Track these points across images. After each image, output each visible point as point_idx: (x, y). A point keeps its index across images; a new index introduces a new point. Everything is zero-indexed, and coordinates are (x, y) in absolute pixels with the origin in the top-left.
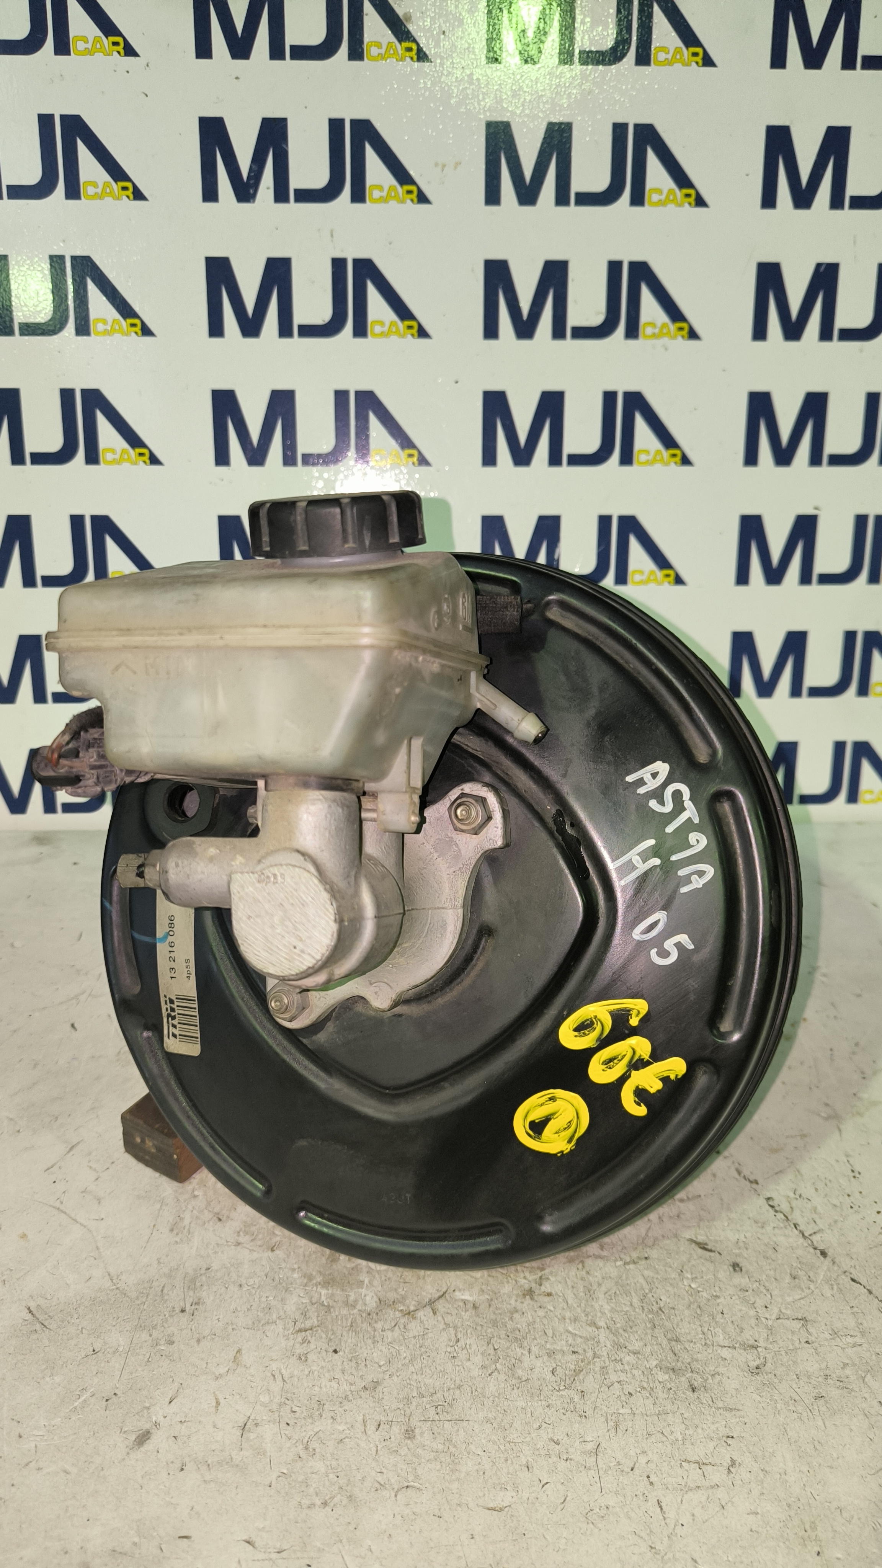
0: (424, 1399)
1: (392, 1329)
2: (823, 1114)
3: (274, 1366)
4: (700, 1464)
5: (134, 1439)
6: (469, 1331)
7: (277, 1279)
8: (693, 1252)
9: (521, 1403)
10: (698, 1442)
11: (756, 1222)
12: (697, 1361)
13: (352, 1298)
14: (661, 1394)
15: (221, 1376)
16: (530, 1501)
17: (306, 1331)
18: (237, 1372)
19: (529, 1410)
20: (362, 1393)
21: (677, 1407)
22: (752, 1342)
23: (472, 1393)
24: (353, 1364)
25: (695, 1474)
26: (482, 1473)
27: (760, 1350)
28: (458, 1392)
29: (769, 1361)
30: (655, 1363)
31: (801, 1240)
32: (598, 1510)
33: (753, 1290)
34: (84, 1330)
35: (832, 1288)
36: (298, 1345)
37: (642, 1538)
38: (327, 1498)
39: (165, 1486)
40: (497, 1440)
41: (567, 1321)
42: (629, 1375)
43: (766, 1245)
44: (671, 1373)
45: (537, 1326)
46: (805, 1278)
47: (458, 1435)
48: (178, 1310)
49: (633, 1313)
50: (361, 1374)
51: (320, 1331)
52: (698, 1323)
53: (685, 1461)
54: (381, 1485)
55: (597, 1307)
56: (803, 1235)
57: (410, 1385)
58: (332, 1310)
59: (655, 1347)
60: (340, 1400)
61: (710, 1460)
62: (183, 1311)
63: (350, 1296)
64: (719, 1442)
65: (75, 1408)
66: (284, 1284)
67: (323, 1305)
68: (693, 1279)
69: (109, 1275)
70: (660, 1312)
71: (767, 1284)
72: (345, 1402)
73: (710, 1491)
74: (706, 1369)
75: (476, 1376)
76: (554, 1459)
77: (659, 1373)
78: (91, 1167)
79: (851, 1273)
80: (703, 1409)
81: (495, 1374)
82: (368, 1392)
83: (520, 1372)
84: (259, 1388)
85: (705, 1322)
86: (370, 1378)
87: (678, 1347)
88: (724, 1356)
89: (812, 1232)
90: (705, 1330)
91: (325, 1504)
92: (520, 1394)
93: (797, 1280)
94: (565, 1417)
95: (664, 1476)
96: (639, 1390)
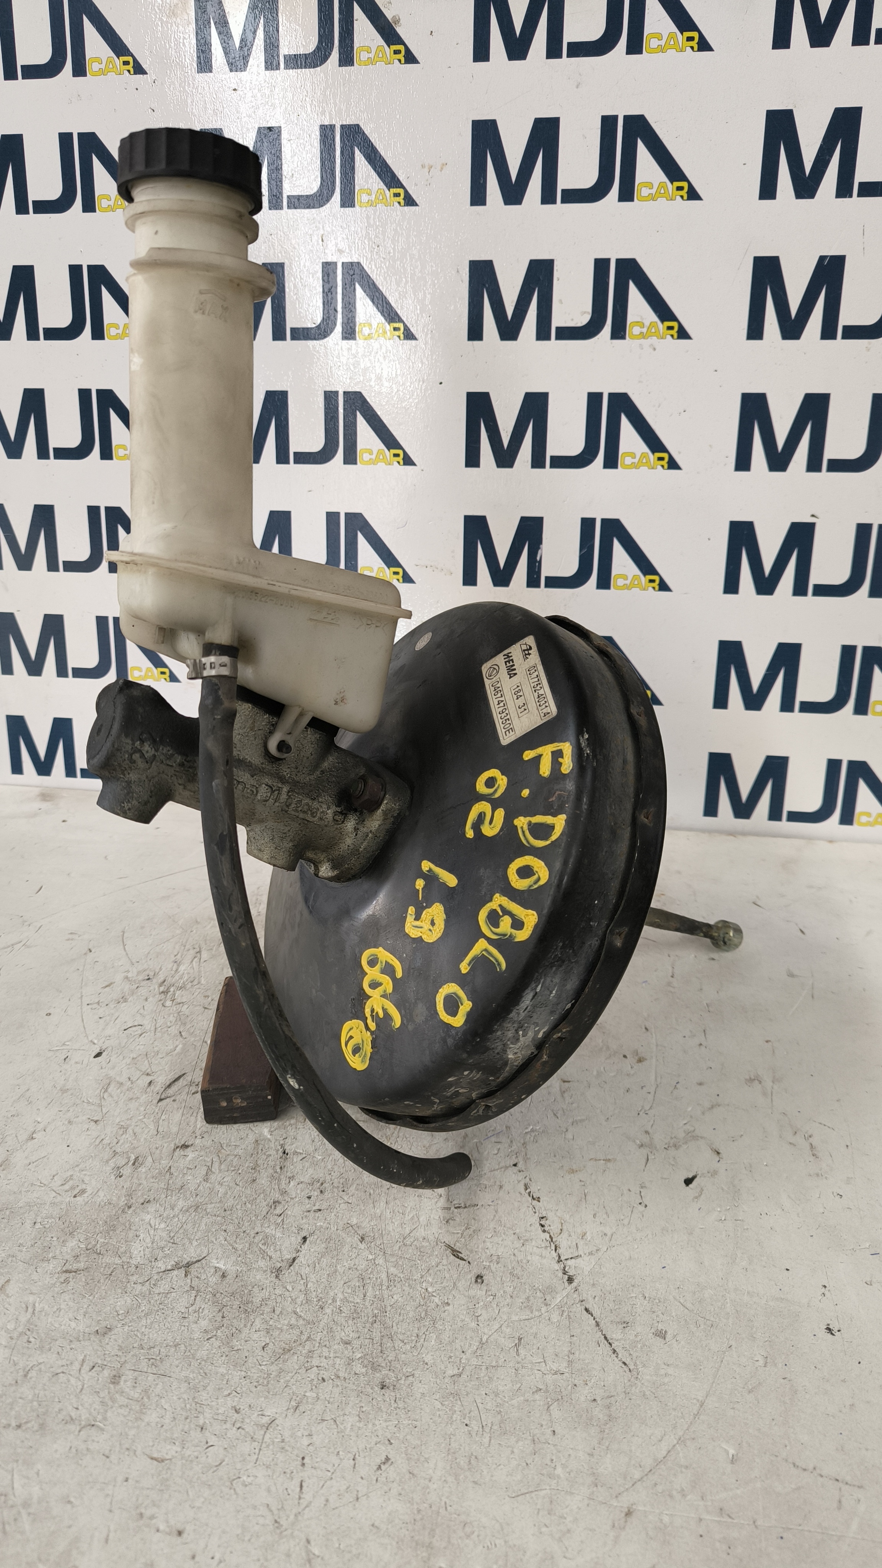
1: (143, 1284)
2: (638, 1142)
3: (31, 1299)
6: (208, 1297)
8: (444, 1257)
9: (223, 1370)
10: (364, 1435)
11: (519, 1238)
12: (399, 1360)
14: (351, 1385)
16: (190, 1458)
17: (71, 1272)
19: (227, 1377)
21: (360, 1399)
23: (185, 1353)
26: (160, 1426)
28: (173, 1349)
30: (359, 1355)
31: (555, 1263)
33: (484, 1303)
35: (562, 1315)
36: (58, 1284)
37: (272, 1511)
38: (22, 1422)
40: (187, 1400)
41: (299, 1302)
42: (331, 1362)
43: (518, 1262)
44: (369, 1368)
45: (269, 1302)
46: (541, 1300)
47: (156, 1388)
50: (99, 1318)
51: (82, 1275)
52: (417, 1325)
54: (72, 1419)
56: (559, 1258)
57: (137, 1336)
59: (367, 1341)
60: (72, 1338)
68: (432, 1283)
71: (500, 1300)
72: (75, 1341)
74: (404, 1369)
75: (196, 1338)
76: (228, 1425)
77: (359, 1365)
79: (588, 1303)
80: (382, 1406)
81: (213, 1340)
82: (98, 1336)
83: (234, 1342)
85: (424, 1326)
86: (104, 1324)
87: (387, 1345)
89: (570, 1256)
90: (421, 1333)
91: (19, 1426)
92: (226, 1362)
94: (255, 1389)
95: (318, 1460)
96: (333, 1377)
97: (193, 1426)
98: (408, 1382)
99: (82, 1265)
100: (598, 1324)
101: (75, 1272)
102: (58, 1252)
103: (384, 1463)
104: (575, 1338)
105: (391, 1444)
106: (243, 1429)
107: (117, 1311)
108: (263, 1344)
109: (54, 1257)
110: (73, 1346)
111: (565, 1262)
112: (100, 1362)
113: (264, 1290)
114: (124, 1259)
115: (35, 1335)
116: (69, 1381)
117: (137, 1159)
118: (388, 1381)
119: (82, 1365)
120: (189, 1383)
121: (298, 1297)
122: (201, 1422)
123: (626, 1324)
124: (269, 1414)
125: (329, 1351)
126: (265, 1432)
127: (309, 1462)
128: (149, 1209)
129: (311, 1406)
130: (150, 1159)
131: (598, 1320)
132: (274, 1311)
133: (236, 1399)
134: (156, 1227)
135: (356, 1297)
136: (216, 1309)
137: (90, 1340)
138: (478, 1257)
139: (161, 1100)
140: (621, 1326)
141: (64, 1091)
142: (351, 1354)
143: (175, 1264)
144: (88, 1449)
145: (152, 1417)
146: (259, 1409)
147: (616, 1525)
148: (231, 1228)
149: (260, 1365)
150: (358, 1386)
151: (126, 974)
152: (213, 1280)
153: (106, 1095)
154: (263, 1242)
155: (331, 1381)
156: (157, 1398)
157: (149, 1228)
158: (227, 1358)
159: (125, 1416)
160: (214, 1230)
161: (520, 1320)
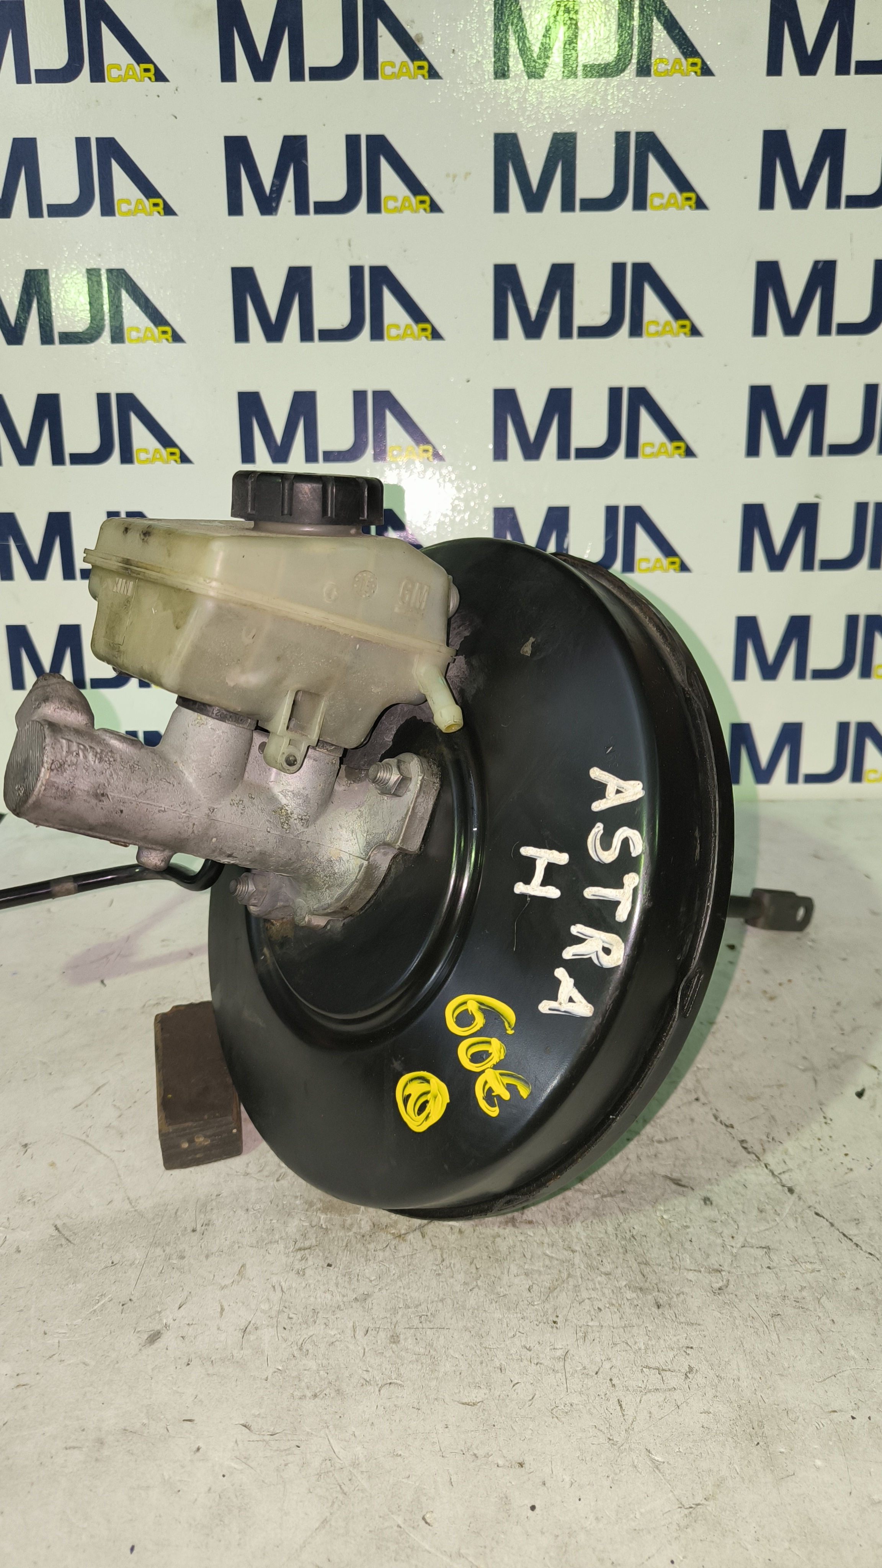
0: (410, 1310)
1: (384, 1250)
2: (800, 1067)
3: (274, 1279)
4: (660, 1370)
5: (146, 1338)
6: (454, 1252)
7: (280, 1204)
8: (667, 1187)
9: (498, 1315)
10: (660, 1351)
11: (729, 1162)
12: (664, 1281)
13: (349, 1222)
14: (628, 1310)
15: (225, 1287)
16: (501, 1397)
17: (304, 1249)
18: (240, 1283)
19: (505, 1321)
20: (354, 1304)
21: (642, 1320)
22: (716, 1266)
23: (454, 1305)
24: (347, 1278)
25: (654, 1379)
26: (458, 1373)
27: (723, 1273)
28: (440, 1304)
29: (732, 1283)
30: (624, 1283)
31: (771, 1178)
32: (563, 1407)
33: (721, 1221)
34: (104, 1246)
35: (797, 1221)
36: (297, 1262)
37: (601, 1431)
38: (317, 1391)
39: (173, 1378)
40: (474, 1346)
41: (546, 1245)
42: (600, 1293)
43: (736, 1182)
44: (639, 1292)
45: (516, 1249)
46: (772, 1212)
47: (438, 1341)
48: (189, 1230)
49: (607, 1240)
50: (353, 1287)
51: (317, 1250)
52: (667, 1249)
53: (647, 1367)
54: (366, 1381)
55: (574, 1234)
56: (773, 1174)
57: (398, 1297)
58: (329, 1232)
59: (626, 1270)
60: (334, 1309)
61: (669, 1367)
62: (194, 1231)
63: (346, 1220)
64: (678, 1352)
65: (95, 1311)
66: (287, 1210)
67: (322, 1228)
68: (665, 1211)
69: (128, 1199)
70: (632, 1239)
71: (735, 1216)
72: (337, 1311)
73: (668, 1393)
74: (672, 1289)
75: (458, 1291)
76: (526, 1362)
77: (628, 1292)
78: (115, 1106)
79: (815, 1208)
80: (666, 1324)
81: (476, 1290)
82: (359, 1303)
83: (498, 1289)
84: (260, 1298)
85: (674, 1248)
86: (361, 1291)
87: (647, 1270)
88: (689, 1278)
89: (782, 1171)
90: (674, 1255)
91: (315, 1396)
92: (498, 1307)
93: (764, 1214)
94: (538, 1327)
95: (626, 1379)
96: (607, 1306)
97: (491, 1369)
98: (680, 1299)
99: (314, 1243)
100: (832, 1225)
101: (310, 1248)
103: (690, 1372)
104: (817, 1240)
105: (689, 1354)
106: (541, 1364)
107: (368, 1278)
108: (528, 1287)
110: (338, 1316)
111: (779, 1176)
112: (371, 1326)
113: (507, 1239)
114: (354, 1230)
115: (293, 1311)
116: (348, 1348)
118: (661, 1301)
119: (354, 1331)
120: (470, 1332)
121: (543, 1241)
122: (498, 1364)
123: (857, 1222)
124: (561, 1347)
125: (595, 1284)
126: (564, 1363)
127: (618, 1382)
129: (598, 1334)
131: (830, 1221)
132: (525, 1256)
133: (522, 1339)
136: (467, 1262)
137: (352, 1307)
138: (697, 1182)
140: (854, 1223)
142: (616, 1283)
144: (395, 1406)
145: (446, 1366)
146: (549, 1344)
149: (533, 1305)
150: (635, 1309)
156: (444, 1349)
158: (498, 1303)
159: (419, 1371)
161: (761, 1231)
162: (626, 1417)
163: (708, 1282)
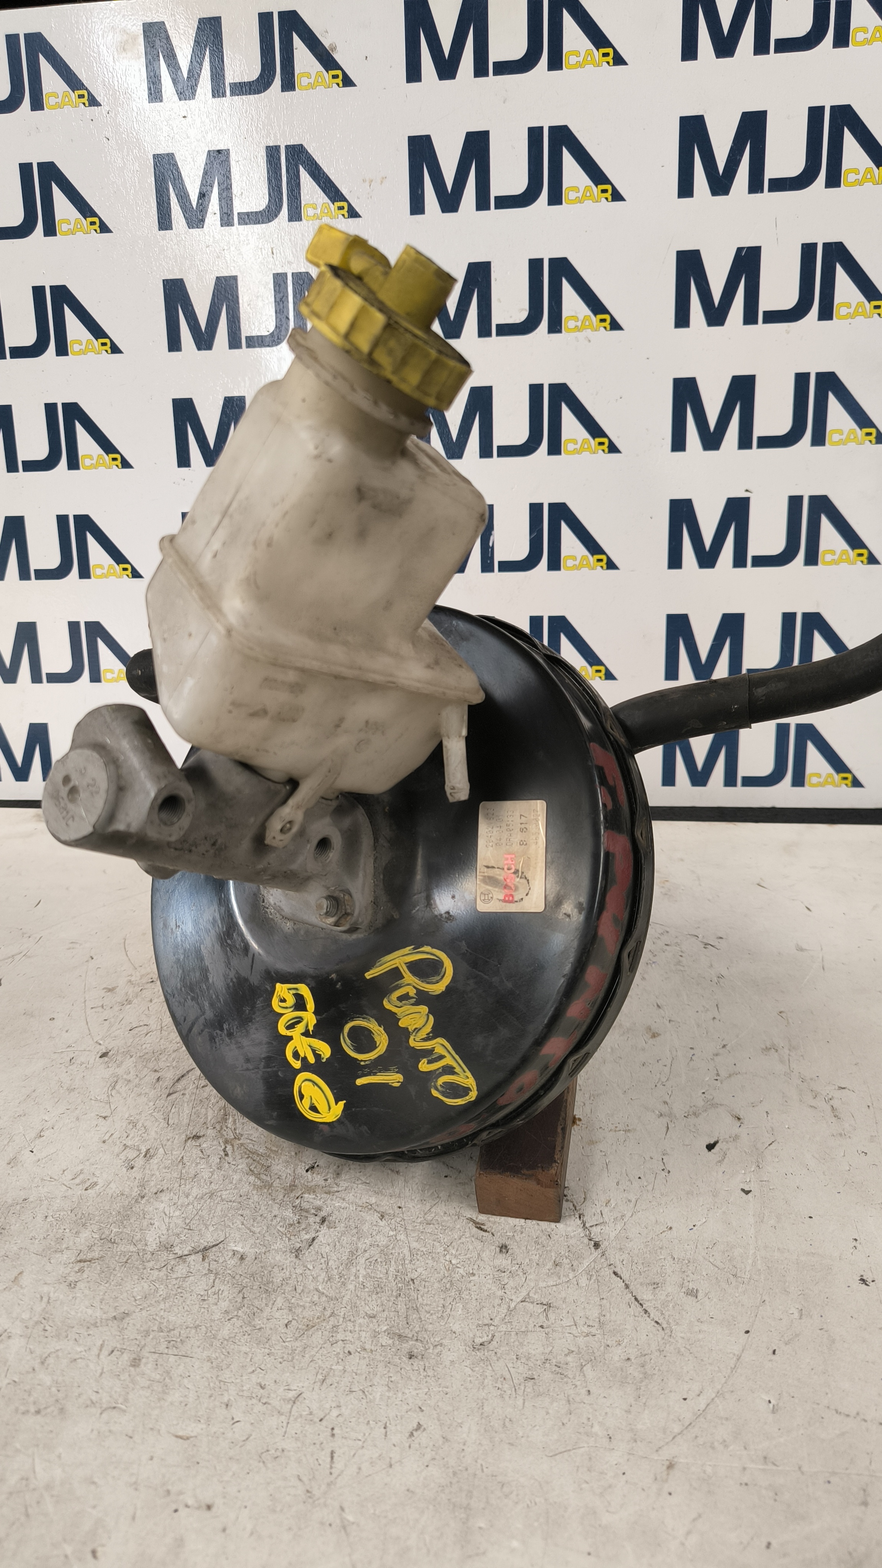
97: (217, 1404)
98: (436, 1351)
99: (97, 1256)
100: (627, 1286)
101: (90, 1261)
102: (71, 1243)
103: (416, 1430)
104: (604, 1301)
105: (422, 1411)
106: (269, 1404)
107: (134, 1297)
108: (286, 1321)
109: (67, 1248)
110: (91, 1332)
111: (590, 1229)
112: (119, 1346)
113: (285, 1271)
114: (140, 1246)
115: (50, 1323)
116: (87, 1366)
117: (148, 1151)
118: (416, 1351)
119: (101, 1350)
120: (212, 1363)
121: (320, 1275)
122: (226, 1400)
123: (656, 1285)
124: (295, 1388)
125: (354, 1326)
126: (292, 1406)
127: (339, 1432)
128: (163, 1198)
129: (338, 1379)
130: (161, 1151)
131: (627, 1282)
132: (295, 1289)
133: (260, 1375)
134: (171, 1215)
135: (378, 1272)
136: (236, 1290)
137: (107, 1325)
138: (500, 1228)
139: (169, 1095)
140: (651, 1287)
141: (71, 1090)
142: (376, 1326)
143: (191, 1249)
144: (110, 1431)
145: (175, 1396)
146: (285, 1384)
147: (658, 1477)
148: (247, 1212)
149: (284, 1342)
150: (385, 1357)
151: (129, 978)
152: (232, 1262)
153: (114, 1092)
154: (281, 1224)
155: (357, 1354)
156: (180, 1378)
157: (164, 1216)
158: (250, 1337)
159: (147, 1398)
160: (230, 1215)
161: (548, 1286)
162: (333, 1471)
163: (471, 1335)
